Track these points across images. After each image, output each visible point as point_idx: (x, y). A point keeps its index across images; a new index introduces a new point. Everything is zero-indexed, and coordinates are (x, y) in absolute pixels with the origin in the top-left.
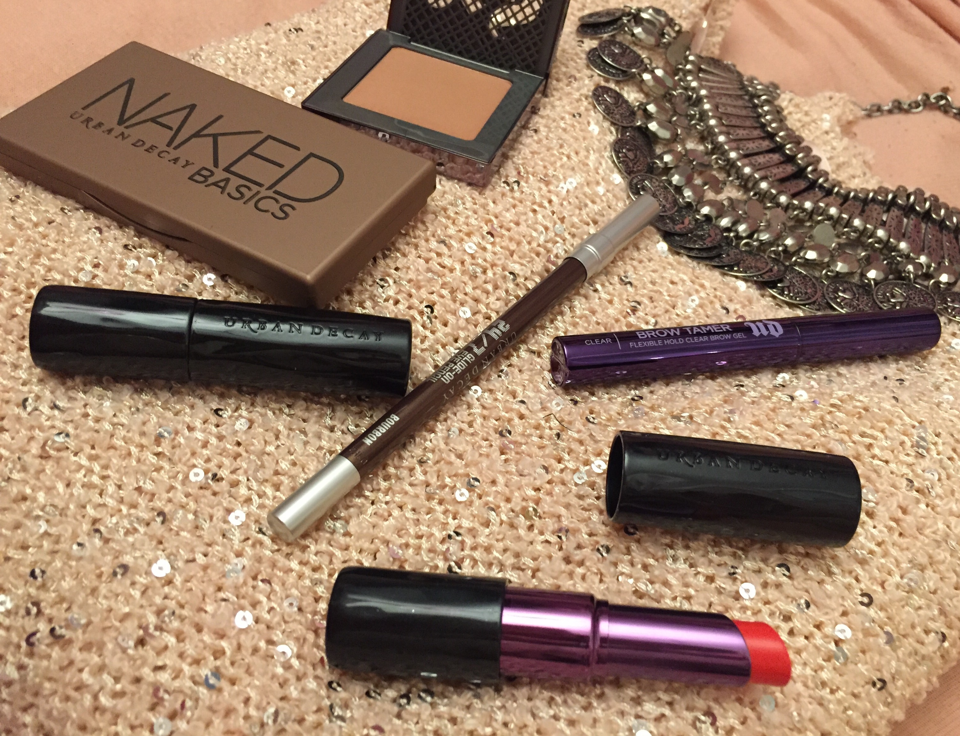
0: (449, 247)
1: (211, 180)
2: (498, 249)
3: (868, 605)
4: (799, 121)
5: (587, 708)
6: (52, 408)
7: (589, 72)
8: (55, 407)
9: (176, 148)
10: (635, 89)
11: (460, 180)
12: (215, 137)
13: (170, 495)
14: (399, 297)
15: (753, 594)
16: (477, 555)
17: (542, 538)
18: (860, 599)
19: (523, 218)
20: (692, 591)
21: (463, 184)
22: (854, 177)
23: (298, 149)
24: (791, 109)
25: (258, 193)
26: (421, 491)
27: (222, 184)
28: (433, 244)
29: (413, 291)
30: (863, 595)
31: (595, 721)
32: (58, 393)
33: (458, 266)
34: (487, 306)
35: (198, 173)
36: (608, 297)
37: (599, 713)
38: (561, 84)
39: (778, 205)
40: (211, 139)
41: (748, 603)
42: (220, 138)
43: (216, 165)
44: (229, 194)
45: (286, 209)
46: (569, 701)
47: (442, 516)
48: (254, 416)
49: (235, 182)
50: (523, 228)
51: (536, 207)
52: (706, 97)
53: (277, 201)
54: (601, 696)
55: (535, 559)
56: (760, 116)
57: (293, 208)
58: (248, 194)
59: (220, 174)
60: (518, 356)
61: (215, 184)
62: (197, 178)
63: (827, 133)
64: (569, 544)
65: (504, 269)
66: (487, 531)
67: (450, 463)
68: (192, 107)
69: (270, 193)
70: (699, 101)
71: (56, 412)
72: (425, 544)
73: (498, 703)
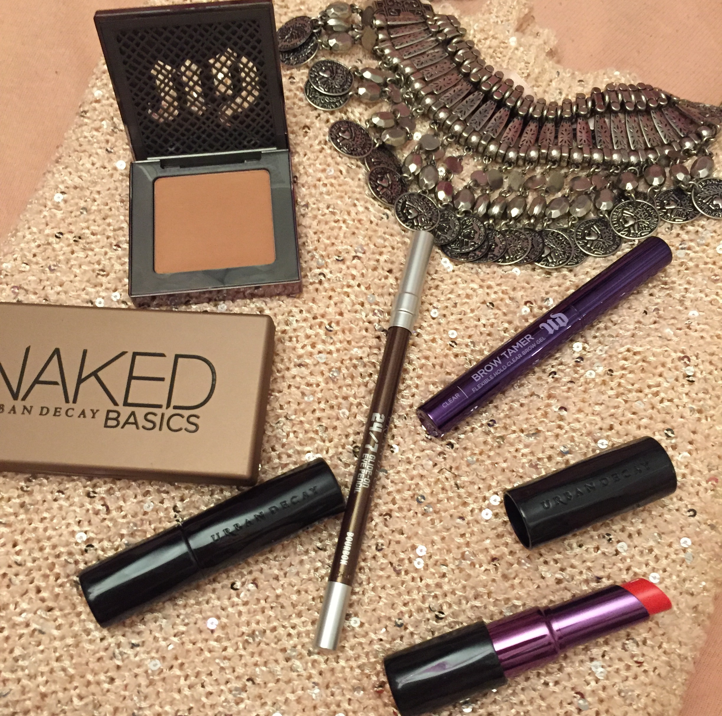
0: (306, 365)
1: (122, 420)
2: (338, 345)
3: (694, 515)
4: (490, 47)
5: (560, 669)
6: (132, 648)
7: (315, 113)
8: (133, 646)
9: (75, 401)
10: (356, 104)
11: (279, 295)
12: (95, 374)
13: (243, 661)
14: (295, 429)
15: (626, 547)
16: (448, 599)
17: (483, 568)
18: (688, 514)
19: (343, 306)
20: (589, 564)
21: (284, 298)
22: (551, 81)
23: (162, 355)
24: (479, 36)
25: (163, 415)
26: (390, 570)
27: (132, 420)
28: (294, 371)
29: (302, 419)
30: (689, 511)
31: (569, 674)
32: (128, 634)
33: (320, 379)
34: (355, 397)
35: (107, 419)
36: (431, 337)
37: (568, 670)
38: (300, 138)
39: (510, 163)
40: (93, 378)
41: (624, 554)
42: (100, 374)
43: (116, 404)
44: (144, 427)
45: (192, 419)
46: (550, 670)
47: (412, 584)
48: (256, 574)
49: (140, 412)
50: (347, 316)
51: (346, 289)
52: (412, 74)
53: (182, 416)
54: (566, 658)
55: (485, 586)
56: (460, 65)
57: (197, 417)
58: (157, 420)
59: (125, 412)
60: (396, 427)
61: (127, 423)
62: (111, 423)
63: (517, 49)
64: (502, 567)
65: (351, 359)
66: (446, 580)
67: (398, 542)
68: (57, 352)
69: (171, 411)
70: (408, 83)
71: (138, 649)
72: (412, 607)
73: (510, 691)
